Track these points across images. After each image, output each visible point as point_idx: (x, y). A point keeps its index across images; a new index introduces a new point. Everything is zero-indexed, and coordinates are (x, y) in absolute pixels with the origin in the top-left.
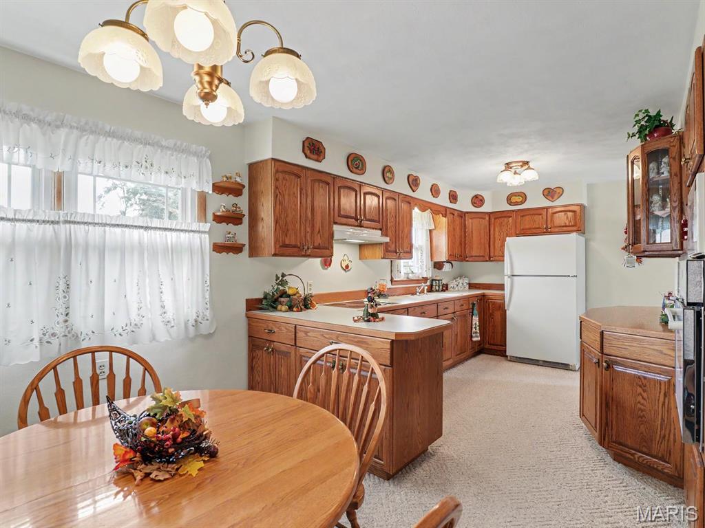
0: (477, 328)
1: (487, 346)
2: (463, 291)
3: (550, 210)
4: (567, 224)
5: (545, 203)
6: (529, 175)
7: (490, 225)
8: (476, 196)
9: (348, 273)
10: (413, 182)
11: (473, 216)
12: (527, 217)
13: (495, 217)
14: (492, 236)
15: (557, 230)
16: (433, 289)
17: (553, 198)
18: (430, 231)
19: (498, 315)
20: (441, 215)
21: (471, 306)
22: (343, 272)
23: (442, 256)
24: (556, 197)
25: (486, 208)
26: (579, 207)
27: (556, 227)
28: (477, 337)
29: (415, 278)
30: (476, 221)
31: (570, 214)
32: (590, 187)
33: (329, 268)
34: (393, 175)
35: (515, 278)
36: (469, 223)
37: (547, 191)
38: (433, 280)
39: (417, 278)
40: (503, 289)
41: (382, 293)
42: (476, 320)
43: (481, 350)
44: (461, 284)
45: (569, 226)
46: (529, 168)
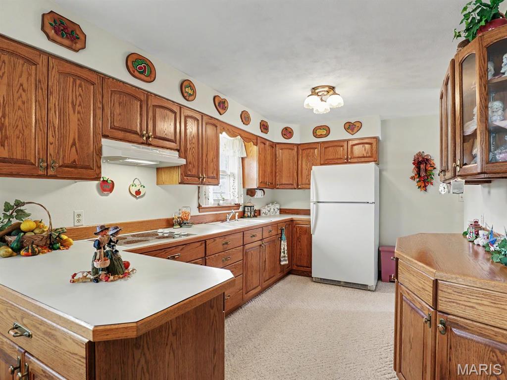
0: (286, 252)
1: (295, 268)
2: (275, 216)
3: (351, 143)
4: (365, 155)
5: (346, 136)
6: (334, 101)
7: (298, 155)
8: (286, 129)
9: (139, 199)
10: (221, 105)
11: (283, 146)
12: (330, 148)
13: (303, 148)
14: (300, 166)
15: (356, 160)
16: (246, 215)
17: (353, 131)
18: (243, 159)
19: (304, 238)
20: (252, 144)
21: (279, 232)
22: (134, 199)
23: (254, 184)
24: (355, 131)
25: (295, 140)
26: (375, 139)
27: (356, 158)
28: (285, 260)
29: (225, 205)
30: (286, 152)
31: (367, 146)
32: (384, 123)
33: (111, 195)
34: (195, 92)
35: (319, 204)
36: (279, 153)
37: (347, 125)
38: (245, 206)
39: (229, 205)
40: (309, 214)
41: (185, 222)
42: (284, 245)
43: (288, 271)
44: (272, 210)
45: (367, 157)
46: (335, 93)
